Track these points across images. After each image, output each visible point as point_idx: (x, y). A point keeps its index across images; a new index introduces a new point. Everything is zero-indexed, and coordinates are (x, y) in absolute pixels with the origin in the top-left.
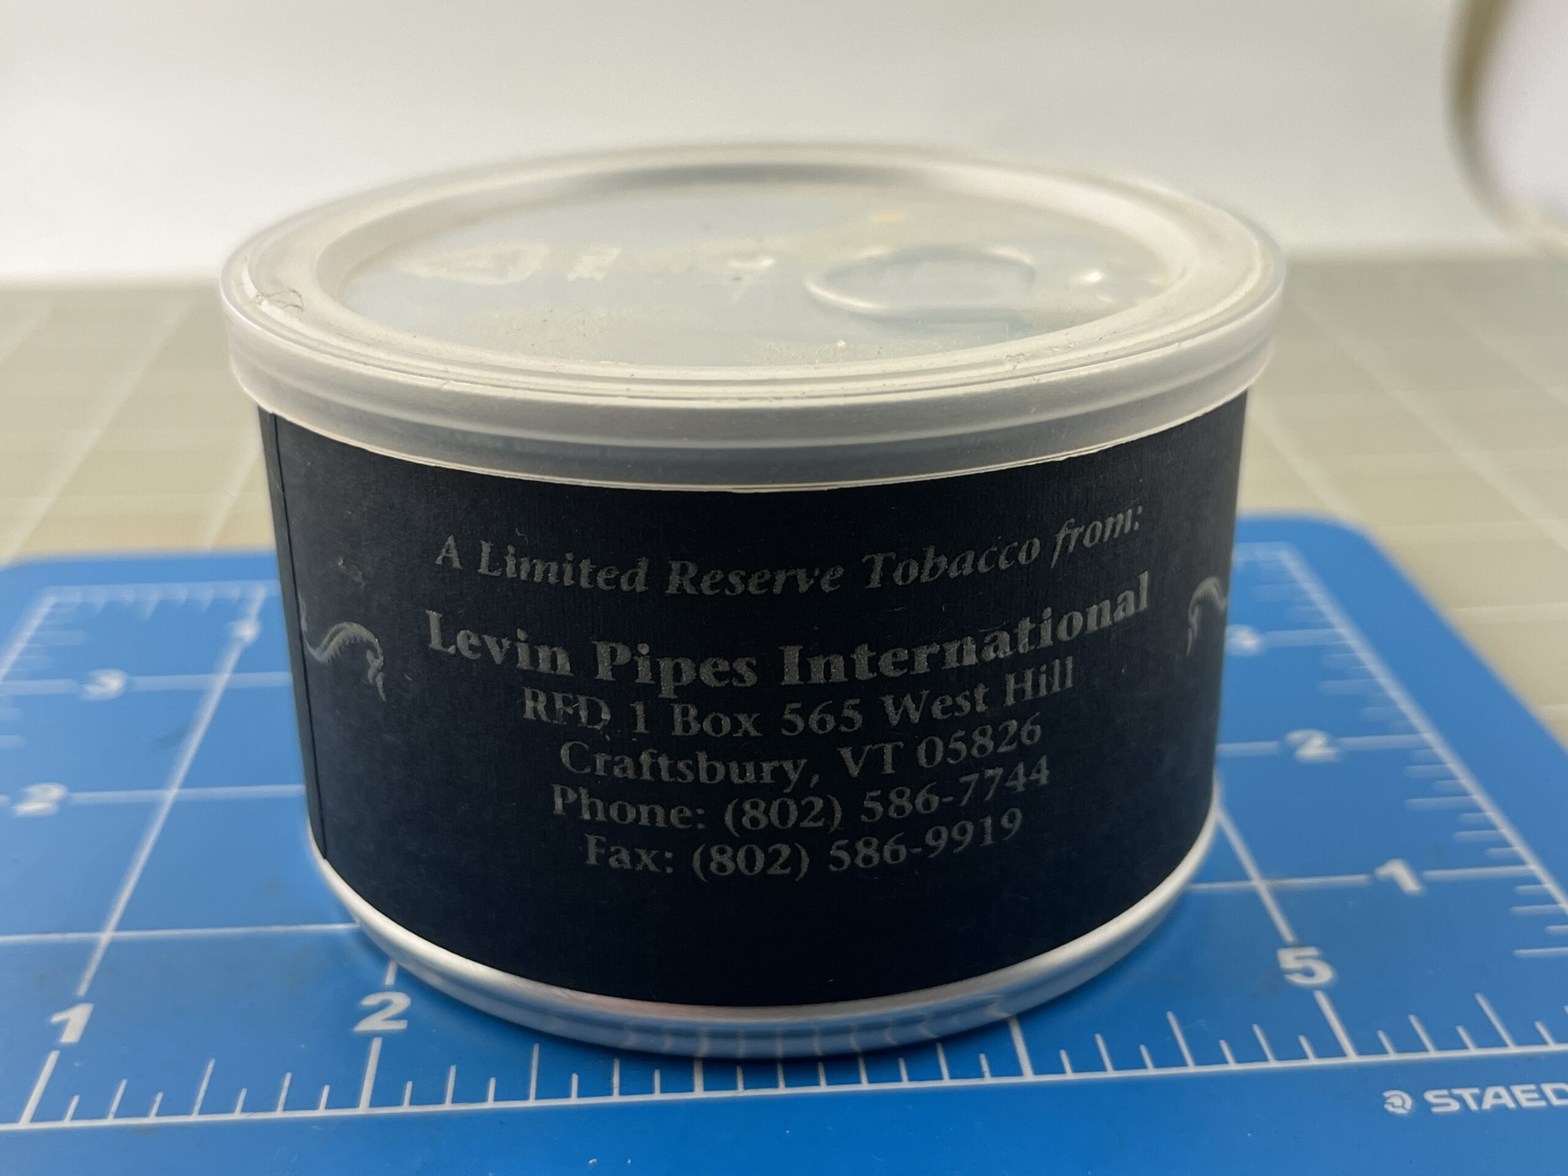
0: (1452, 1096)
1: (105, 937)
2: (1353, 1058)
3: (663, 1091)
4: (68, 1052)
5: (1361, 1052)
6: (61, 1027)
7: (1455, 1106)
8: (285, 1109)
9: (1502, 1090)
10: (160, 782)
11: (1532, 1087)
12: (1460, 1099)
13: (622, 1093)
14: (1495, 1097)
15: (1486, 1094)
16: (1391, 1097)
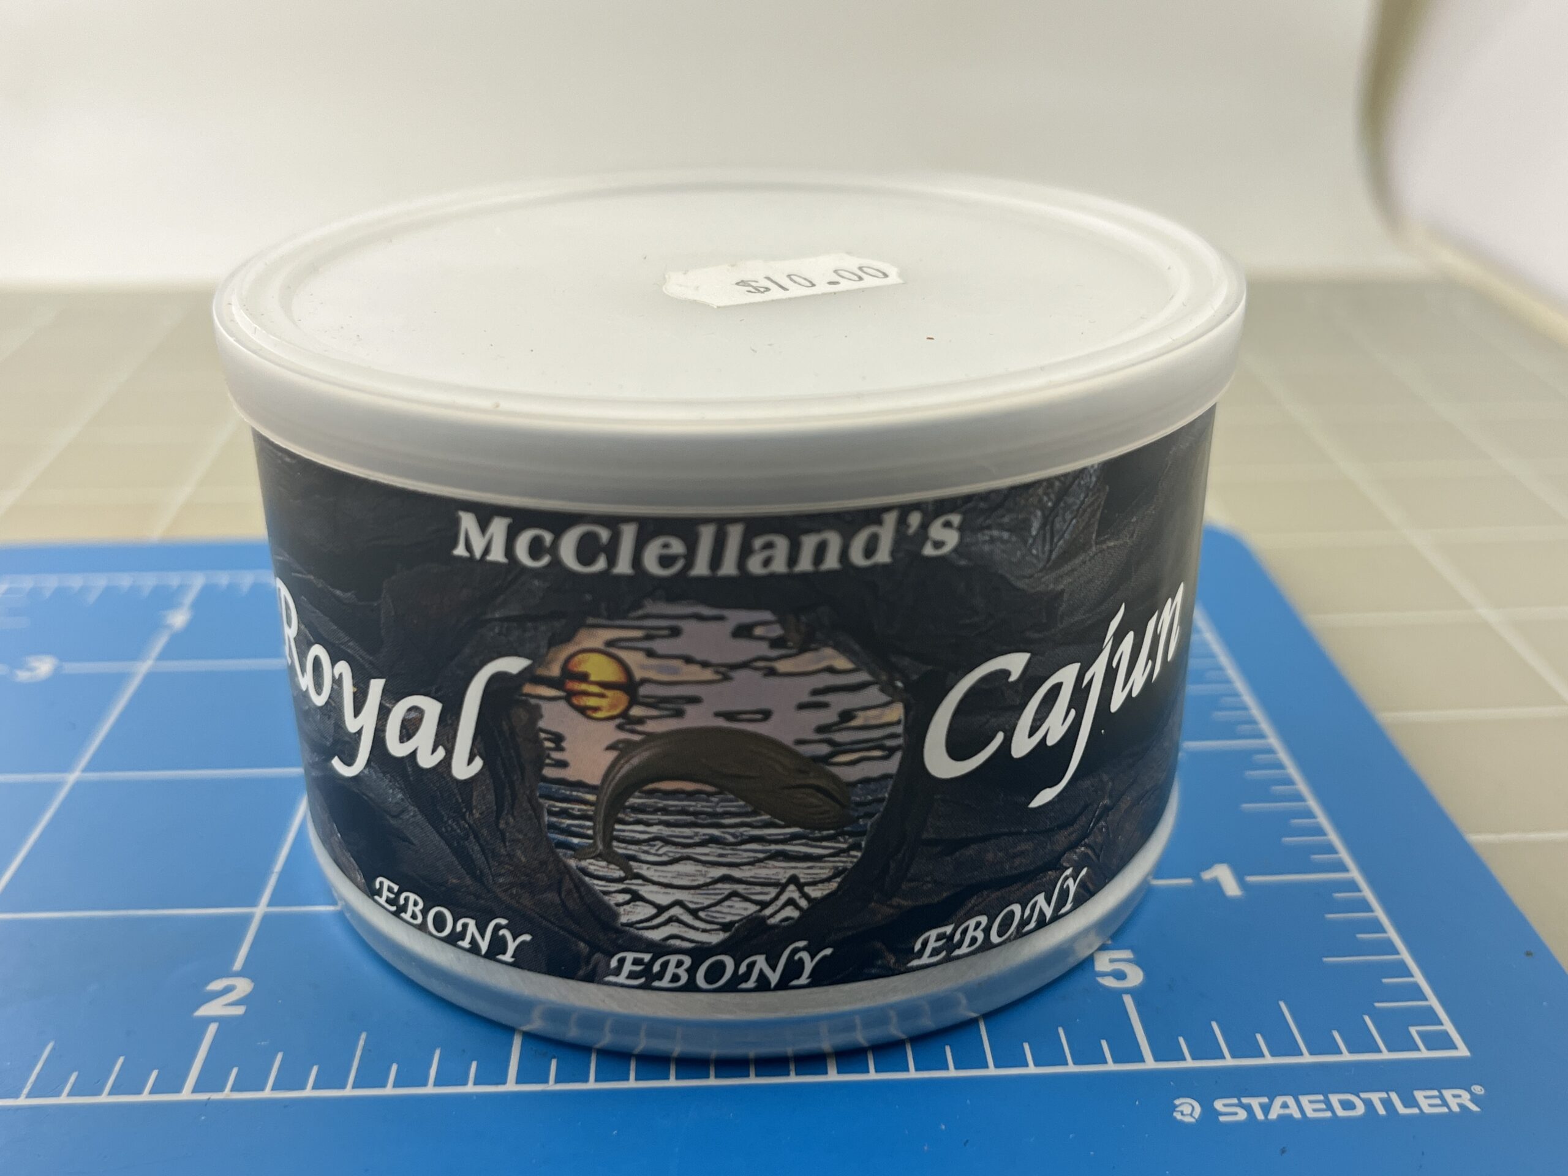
0: (1240, 1105)
2: (1150, 1063)
3: (477, 1082)
5: (1157, 1059)
7: (1242, 1115)
8: (110, 1093)
9: (1290, 1100)
10: (65, 765)
11: (1321, 1097)
12: (1248, 1108)
13: (436, 1084)
14: (1283, 1107)
15: (1274, 1104)
16: (1181, 1104)
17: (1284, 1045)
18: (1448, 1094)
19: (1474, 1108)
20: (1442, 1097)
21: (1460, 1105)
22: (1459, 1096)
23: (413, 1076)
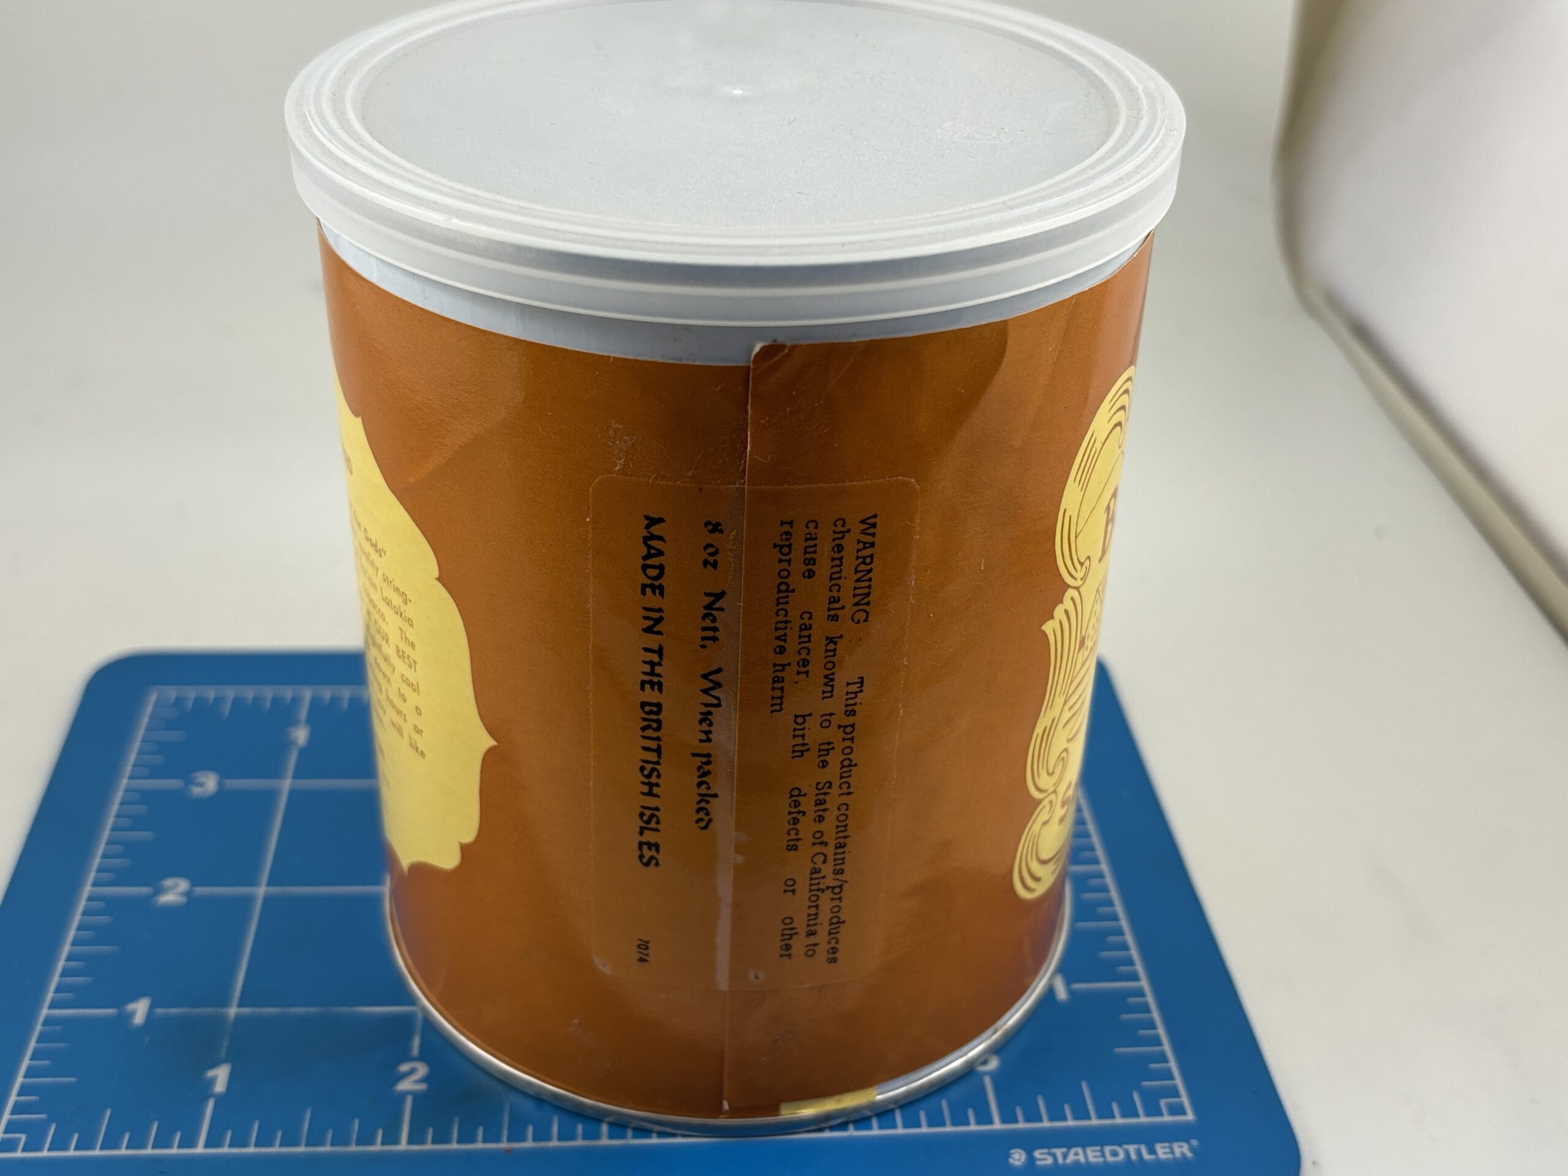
0: (1049, 1154)
1: (233, 1011)
2: (997, 1125)
3: (584, 1138)
4: (220, 1100)
5: (1004, 1121)
6: (212, 1081)
7: (1050, 1161)
8: (357, 1144)
9: (1080, 1150)
10: (253, 882)
11: (1098, 1148)
12: (1054, 1156)
13: (560, 1139)
14: (1076, 1155)
15: (1070, 1153)
16: (1016, 1152)
17: (1081, 1113)
18: (1176, 1145)
19: (1189, 1154)
20: (1171, 1148)
21: (1183, 1154)
22: (1181, 1147)
23: (542, 1135)
